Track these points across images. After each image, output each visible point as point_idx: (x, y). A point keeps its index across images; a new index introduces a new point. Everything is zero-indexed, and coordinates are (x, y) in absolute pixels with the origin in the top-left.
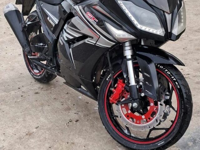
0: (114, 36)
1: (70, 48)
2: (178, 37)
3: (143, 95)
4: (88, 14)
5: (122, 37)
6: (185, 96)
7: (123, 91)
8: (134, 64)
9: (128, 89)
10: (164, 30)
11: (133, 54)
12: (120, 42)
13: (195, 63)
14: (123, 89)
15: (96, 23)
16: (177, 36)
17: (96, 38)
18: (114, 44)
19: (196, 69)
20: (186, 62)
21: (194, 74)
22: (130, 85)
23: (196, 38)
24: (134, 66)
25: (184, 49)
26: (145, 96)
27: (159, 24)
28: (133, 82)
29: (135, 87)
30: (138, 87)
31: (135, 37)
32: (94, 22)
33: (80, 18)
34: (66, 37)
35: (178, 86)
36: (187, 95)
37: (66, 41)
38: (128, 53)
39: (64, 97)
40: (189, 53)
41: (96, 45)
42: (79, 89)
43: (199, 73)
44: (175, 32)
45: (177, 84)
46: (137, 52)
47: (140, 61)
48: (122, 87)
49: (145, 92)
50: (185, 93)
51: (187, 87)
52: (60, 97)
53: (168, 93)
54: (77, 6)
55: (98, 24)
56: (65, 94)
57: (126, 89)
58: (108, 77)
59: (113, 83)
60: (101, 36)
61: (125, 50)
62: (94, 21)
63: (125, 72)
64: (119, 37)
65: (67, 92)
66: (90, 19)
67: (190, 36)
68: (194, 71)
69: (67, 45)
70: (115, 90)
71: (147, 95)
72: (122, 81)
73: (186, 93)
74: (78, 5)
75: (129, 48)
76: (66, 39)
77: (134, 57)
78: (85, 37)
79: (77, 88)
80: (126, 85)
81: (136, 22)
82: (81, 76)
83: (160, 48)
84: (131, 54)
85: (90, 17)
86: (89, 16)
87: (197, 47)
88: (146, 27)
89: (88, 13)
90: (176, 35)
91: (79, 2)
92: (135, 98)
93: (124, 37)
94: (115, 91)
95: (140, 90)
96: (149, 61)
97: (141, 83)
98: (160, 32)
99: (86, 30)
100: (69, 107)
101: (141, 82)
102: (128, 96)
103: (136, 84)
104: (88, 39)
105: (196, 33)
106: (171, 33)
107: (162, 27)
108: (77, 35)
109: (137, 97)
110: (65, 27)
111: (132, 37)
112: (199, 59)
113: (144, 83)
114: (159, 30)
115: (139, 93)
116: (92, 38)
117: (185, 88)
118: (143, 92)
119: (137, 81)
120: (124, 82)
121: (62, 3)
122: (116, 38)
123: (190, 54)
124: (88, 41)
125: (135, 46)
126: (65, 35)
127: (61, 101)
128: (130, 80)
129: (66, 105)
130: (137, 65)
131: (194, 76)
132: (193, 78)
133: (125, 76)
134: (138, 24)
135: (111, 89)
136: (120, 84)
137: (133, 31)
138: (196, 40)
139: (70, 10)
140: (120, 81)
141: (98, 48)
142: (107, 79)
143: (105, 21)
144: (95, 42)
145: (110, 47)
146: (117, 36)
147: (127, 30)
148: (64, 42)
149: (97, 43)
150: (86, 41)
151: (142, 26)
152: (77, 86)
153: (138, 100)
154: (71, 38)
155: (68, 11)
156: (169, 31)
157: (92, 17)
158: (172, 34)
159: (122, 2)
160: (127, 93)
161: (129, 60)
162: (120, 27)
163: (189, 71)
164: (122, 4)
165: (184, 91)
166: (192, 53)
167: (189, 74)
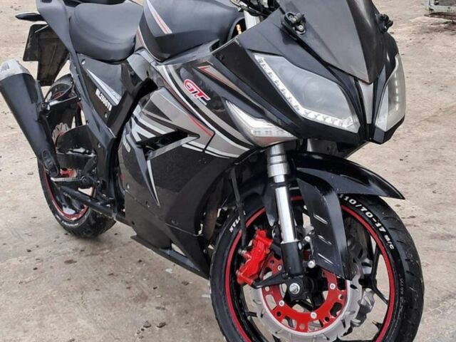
0: (248, 133)
1: (146, 158)
2: (388, 135)
3: (312, 264)
4: (188, 84)
5: (263, 134)
6: (406, 266)
7: (267, 255)
8: (291, 194)
9: (279, 251)
10: (357, 120)
11: (288, 171)
12: (260, 145)
13: (428, 192)
14: (268, 251)
15: (206, 104)
16: (385, 133)
17: (205, 136)
18: (247, 149)
19: (430, 206)
20: (407, 189)
21: (426, 217)
22: (283, 243)
23: (427, 135)
24: (292, 199)
25: (401, 160)
26: (317, 268)
27: (346, 105)
28: (289, 236)
29: (295, 247)
30: (300, 247)
31: (293, 136)
32: (202, 101)
33: (169, 91)
34: (139, 134)
35: (391, 245)
36: (411, 265)
37: (137, 143)
38: (278, 171)
39: (132, 269)
40: (412, 170)
41: (206, 152)
42: (168, 252)
43: (435, 213)
44: (383, 123)
45: (388, 239)
46: (298, 169)
47: (304, 187)
48: (266, 246)
49: (317, 259)
50: (406, 260)
51: (410, 247)
52: (124, 270)
53: (367, 261)
54: (163, 66)
55: (209, 106)
56: (134, 264)
57: (274, 251)
58: (234, 225)
59: (243, 238)
60: (217, 132)
61: (272, 164)
62: (202, 98)
63: (271, 213)
64: (257, 134)
65: (138, 260)
66: (193, 95)
67: (415, 132)
68: (426, 209)
69: (139, 153)
70: (250, 254)
71: (320, 265)
72: (264, 233)
73: (408, 260)
74: (165, 63)
75: (279, 159)
76: (138, 139)
77: (290, 179)
78: (180, 134)
79: (163, 250)
80: (273, 243)
81: (294, 102)
82: (173, 222)
83: (348, 159)
84: (285, 173)
85: (192, 90)
86: (190, 87)
87: (430, 157)
88: (317, 114)
89: (187, 81)
90: (385, 130)
91: (166, 56)
92: (293, 272)
93: (268, 135)
94: (249, 256)
95: (305, 254)
96: (326, 188)
97: (308, 239)
98: (348, 123)
99: (182, 120)
100: (143, 292)
101: (308, 235)
102: (280, 268)
103: (297, 240)
104: (188, 139)
105: (428, 124)
106: (372, 126)
107: (353, 114)
108: (163, 131)
109: (298, 270)
110: (135, 113)
111: (287, 135)
112: (436, 184)
113: (315, 239)
114: (346, 120)
115: (304, 262)
116: (197, 136)
117: (405, 250)
118: (312, 259)
119: (299, 234)
120: (269, 236)
121: (128, 59)
122: (253, 139)
123: (414, 171)
124: (187, 143)
125: (293, 155)
126: (136, 129)
127: (126, 279)
128: (283, 231)
129: (136, 290)
130: (299, 198)
131: (426, 222)
132: (424, 227)
133: (271, 223)
134: (300, 106)
135: (240, 251)
136: (261, 241)
137: (289, 121)
138: (428, 139)
139: (148, 75)
140: (260, 233)
141: (211, 158)
142: (231, 229)
143: (226, 99)
144: (203, 147)
145: (237, 156)
146: (252, 132)
147: (275, 119)
148: (134, 146)
149: (207, 149)
150: (184, 143)
151: (308, 111)
152: (162, 246)
153: (302, 276)
154: (150, 136)
155: (143, 77)
156: (369, 121)
157: (196, 90)
158: (376, 130)
159: (263, 59)
160: (275, 260)
161: (281, 185)
162: (260, 113)
163: (414, 209)
164: (265, 63)
165: (403, 256)
166: (419, 169)
167: (413, 217)
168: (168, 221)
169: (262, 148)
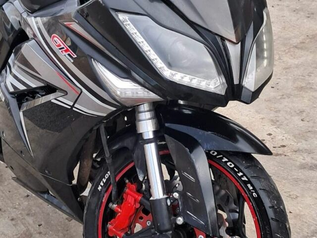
0: (113, 94)
1: (20, 108)
2: (256, 94)
3: (180, 221)
4: (56, 39)
5: (129, 94)
7: (137, 209)
8: (159, 148)
9: (148, 208)
10: (224, 81)
11: (156, 128)
12: (127, 106)
13: (296, 120)
14: (138, 205)
15: (72, 61)
16: (253, 92)
17: (73, 94)
18: (114, 109)
19: (299, 134)
20: (278, 117)
21: (297, 146)
22: (151, 199)
23: (296, 62)
24: (161, 153)
25: (272, 87)
26: (185, 225)
27: (213, 71)
28: (158, 192)
29: (163, 204)
30: (169, 204)
31: (159, 97)
32: (69, 57)
33: (38, 44)
34: (12, 84)
35: (254, 194)
36: (275, 212)
37: (11, 93)
38: (147, 126)
39: (19, 204)
40: (282, 97)
41: (74, 109)
42: (46, 196)
43: (304, 142)
45: (251, 188)
46: (167, 125)
47: (170, 142)
48: (135, 200)
49: (185, 216)
50: (270, 207)
51: (273, 193)
52: (11, 205)
54: (33, 18)
55: (76, 63)
56: (22, 199)
57: (144, 206)
58: (102, 184)
59: (114, 193)
60: (84, 90)
61: (140, 121)
62: (69, 55)
63: (141, 168)
64: (123, 96)
65: (26, 194)
66: (60, 51)
68: (295, 137)
69: (13, 102)
70: (121, 209)
71: (189, 222)
72: (134, 187)
73: (272, 207)
74: (35, 14)
75: (148, 115)
76: (12, 90)
77: (159, 134)
78: (49, 89)
79: (42, 195)
80: (143, 197)
81: (159, 64)
82: (46, 172)
84: (153, 130)
85: (59, 45)
87: (299, 84)
88: (183, 75)
89: (54, 37)
90: (253, 90)
91: (36, 7)
92: (162, 229)
93: (135, 96)
94: (119, 210)
95: (173, 211)
96: (192, 144)
97: (176, 195)
98: (214, 84)
99: (50, 75)
100: (28, 230)
101: (177, 192)
102: (149, 224)
103: (165, 196)
104: (58, 94)
106: (240, 87)
107: (219, 74)
108: (34, 84)
109: (167, 226)
110: (10, 61)
111: (153, 96)
112: (304, 111)
113: (183, 194)
114: (213, 82)
115: (173, 217)
116: (66, 93)
117: (269, 197)
118: (180, 216)
119: (168, 187)
120: (139, 190)
121: (3, 6)
122: (117, 98)
123: (284, 98)
124: (56, 99)
125: (160, 111)
126: (10, 80)
127: (13, 215)
128: (151, 187)
130: (166, 151)
131: (296, 151)
133: (141, 179)
134: (166, 68)
135: (110, 205)
136: (131, 195)
137: (154, 83)
138: (297, 66)
139: (20, 25)
140: (130, 189)
141: (78, 115)
142: (100, 188)
143: (91, 58)
144: (71, 104)
145: (105, 115)
146: (118, 93)
147: (141, 80)
148: (9, 96)
149: (75, 106)
150: (51, 97)
151: (174, 72)
153: (171, 232)
154: (22, 87)
155: (16, 27)
156: (236, 82)
157: (62, 46)
158: (244, 89)
159: (127, 18)
160: (144, 215)
161: (149, 141)
162: (125, 73)
163: (284, 138)
164: (129, 22)
165: (267, 203)
166: (289, 96)
167: (284, 146)
168: (42, 171)
169: (129, 108)
